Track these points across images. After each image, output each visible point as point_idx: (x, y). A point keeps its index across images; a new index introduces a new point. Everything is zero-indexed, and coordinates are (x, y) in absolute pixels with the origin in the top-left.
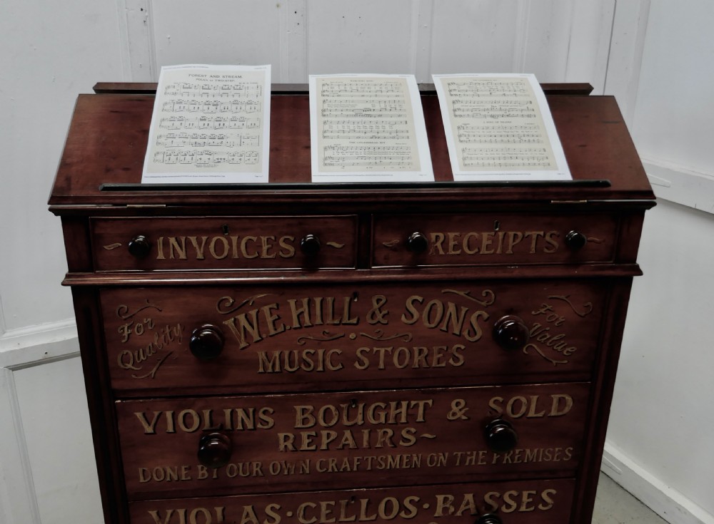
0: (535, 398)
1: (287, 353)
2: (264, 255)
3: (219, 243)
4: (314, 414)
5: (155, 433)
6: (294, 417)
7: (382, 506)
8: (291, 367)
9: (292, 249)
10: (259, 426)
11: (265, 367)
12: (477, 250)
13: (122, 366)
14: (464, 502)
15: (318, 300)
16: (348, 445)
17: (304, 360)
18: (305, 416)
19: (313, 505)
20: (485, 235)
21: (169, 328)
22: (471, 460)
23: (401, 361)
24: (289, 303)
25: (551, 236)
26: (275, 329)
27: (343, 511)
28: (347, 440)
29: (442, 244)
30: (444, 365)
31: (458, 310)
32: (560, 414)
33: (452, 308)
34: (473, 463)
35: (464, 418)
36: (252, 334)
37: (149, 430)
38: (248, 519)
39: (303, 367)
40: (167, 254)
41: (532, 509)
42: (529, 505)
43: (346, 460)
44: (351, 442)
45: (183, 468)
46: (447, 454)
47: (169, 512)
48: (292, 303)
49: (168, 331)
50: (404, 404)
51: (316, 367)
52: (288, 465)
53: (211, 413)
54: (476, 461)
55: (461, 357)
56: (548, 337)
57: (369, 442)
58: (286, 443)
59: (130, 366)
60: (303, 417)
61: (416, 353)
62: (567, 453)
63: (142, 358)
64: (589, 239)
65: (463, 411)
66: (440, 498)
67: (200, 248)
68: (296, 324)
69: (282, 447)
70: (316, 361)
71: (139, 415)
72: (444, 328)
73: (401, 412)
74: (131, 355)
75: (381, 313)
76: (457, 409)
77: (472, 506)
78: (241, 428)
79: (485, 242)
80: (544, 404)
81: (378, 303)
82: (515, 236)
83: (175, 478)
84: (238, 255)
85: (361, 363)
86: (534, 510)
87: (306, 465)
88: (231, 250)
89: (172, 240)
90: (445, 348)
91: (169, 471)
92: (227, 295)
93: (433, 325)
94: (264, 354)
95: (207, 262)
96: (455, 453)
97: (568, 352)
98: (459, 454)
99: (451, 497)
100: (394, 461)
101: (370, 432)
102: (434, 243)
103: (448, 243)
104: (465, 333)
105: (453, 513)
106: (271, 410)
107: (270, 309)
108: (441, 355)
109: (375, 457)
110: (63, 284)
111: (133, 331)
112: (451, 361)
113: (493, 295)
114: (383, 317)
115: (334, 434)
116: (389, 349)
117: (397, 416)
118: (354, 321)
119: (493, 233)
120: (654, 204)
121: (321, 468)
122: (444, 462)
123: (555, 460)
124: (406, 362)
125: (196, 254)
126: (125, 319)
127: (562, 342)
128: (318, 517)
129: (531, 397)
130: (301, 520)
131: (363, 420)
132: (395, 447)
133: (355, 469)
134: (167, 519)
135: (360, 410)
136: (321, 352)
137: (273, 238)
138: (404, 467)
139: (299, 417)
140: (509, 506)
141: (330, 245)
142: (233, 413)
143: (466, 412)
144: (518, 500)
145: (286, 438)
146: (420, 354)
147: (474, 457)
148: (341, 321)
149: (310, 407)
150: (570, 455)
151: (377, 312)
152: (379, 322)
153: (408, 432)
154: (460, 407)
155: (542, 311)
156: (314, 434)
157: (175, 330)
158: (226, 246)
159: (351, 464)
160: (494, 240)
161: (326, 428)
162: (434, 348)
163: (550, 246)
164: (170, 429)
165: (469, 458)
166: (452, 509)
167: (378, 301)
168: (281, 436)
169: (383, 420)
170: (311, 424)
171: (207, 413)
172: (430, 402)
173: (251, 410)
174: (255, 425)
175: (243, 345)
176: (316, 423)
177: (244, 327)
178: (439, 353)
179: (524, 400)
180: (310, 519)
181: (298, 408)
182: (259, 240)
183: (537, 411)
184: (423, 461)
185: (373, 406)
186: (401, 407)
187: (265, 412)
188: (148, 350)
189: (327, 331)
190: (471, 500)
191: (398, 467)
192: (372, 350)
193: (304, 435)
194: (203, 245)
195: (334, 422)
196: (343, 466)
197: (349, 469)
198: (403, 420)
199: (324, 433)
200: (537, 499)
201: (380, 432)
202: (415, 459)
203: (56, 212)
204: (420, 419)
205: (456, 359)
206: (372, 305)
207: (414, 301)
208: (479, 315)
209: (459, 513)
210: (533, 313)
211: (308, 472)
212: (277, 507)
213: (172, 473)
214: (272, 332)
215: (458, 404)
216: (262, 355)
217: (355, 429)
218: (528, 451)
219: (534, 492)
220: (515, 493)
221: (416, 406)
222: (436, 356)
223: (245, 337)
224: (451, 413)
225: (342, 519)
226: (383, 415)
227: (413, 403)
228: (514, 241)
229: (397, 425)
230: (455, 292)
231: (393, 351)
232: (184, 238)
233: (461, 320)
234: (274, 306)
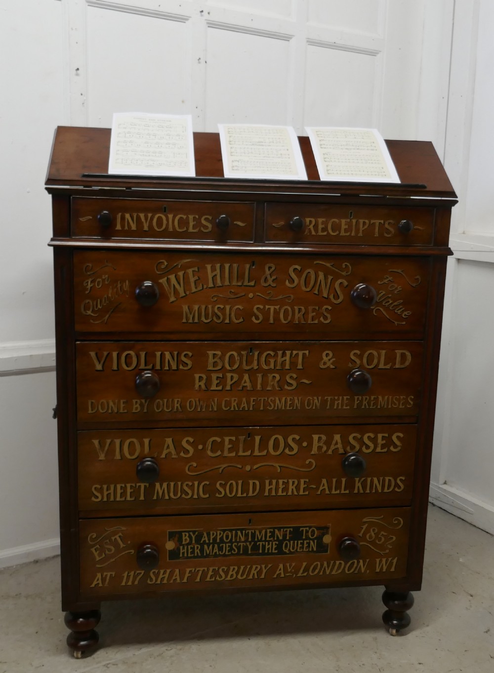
0: (383, 352)
1: (203, 307)
2: (191, 230)
3: (160, 219)
4: (222, 358)
5: (103, 370)
6: (207, 361)
7: (271, 443)
8: (206, 319)
9: (210, 226)
10: (181, 367)
11: (187, 319)
12: (337, 233)
13: (84, 313)
14: (334, 442)
15: (227, 266)
16: (246, 386)
17: (216, 314)
18: (215, 360)
19: (219, 440)
20: (343, 221)
21: (120, 283)
22: (338, 404)
23: (286, 318)
24: (206, 268)
25: (389, 223)
26: (196, 288)
27: (241, 445)
28: (245, 382)
29: (314, 226)
30: (316, 322)
31: (326, 278)
32: (402, 366)
33: (321, 276)
34: (340, 407)
35: (332, 367)
36: (179, 291)
37: (99, 367)
38: (168, 450)
39: (215, 319)
40: (123, 226)
41: (385, 450)
42: (383, 447)
43: (244, 400)
44: (248, 384)
45: (122, 401)
46: (320, 398)
47: (108, 441)
48: (209, 267)
49: (119, 285)
50: (288, 353)
51: (224, 319)
52: (201, 402)
53: (146, 354)
54: (342, 406)
55: (329, 316)
56: (390, 302)
57: (262, 384)
58: (200, 383)
59: (89, 312)
60: (213, 361)
61: (297, 311)
62: (410, 401)
63: (99, 306)
64: (416, 227)
65: (331, 361)
66: (316, 437)
67: (146, 222)
68: (211, 285)
69: (197, 387)
70: (224, 315)
71: (93, 354)
72: (316, 292)
73: (286, 360)
74: (91, 304)
75: (271, 278)
76: (327, 360)
77: (340, 446)
78: (168, 368)
79: (344, 227)
80: (390, 359)
81: (269, 270)
82: (364, 223)
83: (116, 411)
84: (173, 229)
85: (257, 318)
86: (387, 452)
87: (214, 403)
88: (167, 225)
89: (127, 216)
90: (317, 308)
91: (111, 404)
92: (162, 259)
93: (308, 290)
94: (187, 307)
95: (151, 234)
96: (326, 398)
97: (405, 315)
98: (329, 398)
99: (324, 438)
100: (280, 403)
101: (263, 376)
102: (308, 226)
103: (318, 227)
104: (331, 297)
105: (326, 452)
106: (190, 354)
107: (193, 271)
108: (314, 314)
109: (266, 399)
110: (49, 245)
111: (94, 285)
112: (322, 319)
113: (350, 267)
114: (273, 281)
115: (236, 377)
116: (277, 307)
117: (283, 363)
118: (252, 283)
119: (349, 220)
120: (457, 202)
121: (225, 407)
122: (318, 405)
123: (401, 407)
124: (290, 318)
125: (143, 227)
126: (90, 275)
127: (401, 307)
128: (222, 451)
129: (381, 351)
130: (209, 453)
131: (258, 365)
132: (282, 390)
133: (251, 409)
134: (106, 448)
135: (256, 357)
136: (228, 307)
137: (197, 217)
138: (288, 408)
139: (211, 360)
140: (368, 447)
141: (236, 224)
142: (162, 356)
143: (334, 361)
144: (374, 440)
145: (200, 378)
146: (299, 312)
147: (340, 401)
148: (243, 283)
149: (219, 353)
150: (412, 403)
151: (269, 277)
152: (270, 285)
153: (291, 377)
154: (329, 358)
155: (386, 281)
156: (222, 376)
157: (124, 286)
158: (165, 222)
159: (248, 403)
160: (350, 224)
161: (230, 371)
162: (309, 307)
163: (388, 232)
164: (115, 368)
165: (336, 402)
166: (325, 448)
167: (270, 268)
168: (197, 376)
169: (272, 366)
170: (219, 368)
171: (143, 354)
172: (307, 352)
173: (176, 353)
174: (178, 366)
175: (172, 299)
176: (223, 367)
177: (174, 285)
178: (313, 312)
179: (375, 353)
180: (216, 452)
181: (211, 353)
182: (188, 218)
183: (385, 364)
184: (302, 403)
185: (265, 354)
186: (286, 356)
187: (186, 356)
188: (103, 301)
189: (233, 291)
190: (339, 441)
191: (283, 408)
192: (265, 307)
193: (214, 376)
194: (149, 220)
195: (236, 366)
196: (242, 406)
197: (246, 409)
198: (287, 367)
199: (229, 375)
200: (389, 442)
201: (270, 376)
202: (296, 401)
203: (49, 190)
204: (300, 367)
205: (326, 318)
206: (264, 272)
207: (295, 270)
208: (341, 283)
209: (330, 452)
210: (379, 282)
211: (215, 409)
212: (191, 440)
213: (113, 406)
214: (194, 290)
215: (327, 355)
216: (185, 308)
217: (252, 373)
218: (380, 398)
219: (386, 435)
220: (372, 435)
221: (297, 355)
222: (311, 315)
223: (175, 293)
224: (323, 362)
225: (241, 453)
226: (272, 361)
227: (295, 352)
228: (363, 227)
229: (282, 372)
230: (324, 263)
231: (280, 309)
232: (136, 214)
233: (328, 286)
234: (196, 269)
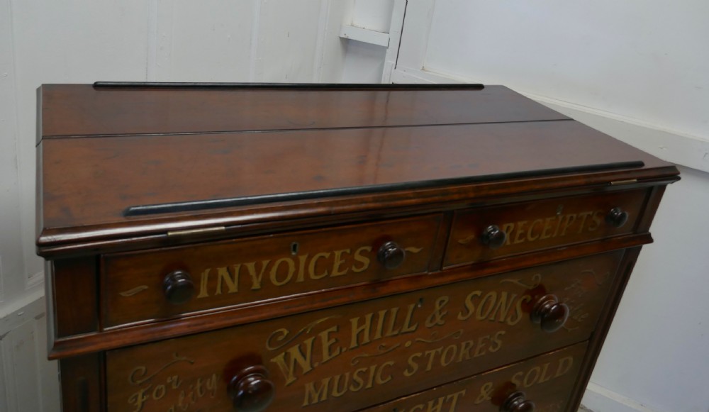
0: (547, 365)
1: (337, 378)
2: (335, 273)
3: (282, 266)
8: (339, 392)
9: (367, 261)
11: (310, 400)
12: (537, 237)
15: (382, 313)
17: (354, 381)
20: (548, 220)
21: (201, 382)
23: (447, 359)
24: (350, 323)
25: (598, 214)
26: (330, 355)
29: (511, 234)
30: (483, 353)
31: (508, 298)
32: (562, 374)
33: (504, 297)
35: (488, 398)
36: (303, 366)
39: (352, 388)
40: (211, 290)
48: (354, 321)
49: (199, 385)
50: (441, 400)
51: (365, 385)
55: (499, 343)
61: (463, 348)
65: (489, 393)
67: (257, 275)
68: (354, 345)
70: (366, 379)
72: (493, 318)
73: (437, 409)
75: (440, 313)
76: (485, 393)
79: (546, 228)
80: (552, 369)
81: (440, 305)
82: (571, 219)
84: (304, 278)
85: (411, 370)
89: (222, 272)
90: (489, 337)
92: (281, 328)
93: (484, 318)
94: (312, 386)
95: (264, 293)
97: (581, 319)
103: (516, 233)
104: (509, 319)
107: (329, 333)
108: (484, 344)
110: (50, 359)
111: (151, 397)
112: (490, 348)
113: (540, 278)
114: (442, 318)
116: (440, 349)
118: (413, 328)
119: (555, 218)
124: (452, 359)
125: (251, 284)
126: (140, 384)
129: (545, 365)
136: (373, 368)
137: (348, 251)
141: (408, 251)
143: (492, 392)
146: (466, 348)
148: (400, 331)
151: (438, 314)
152: (436, 324)
154: (487, 390)
155: (573, 286)
157: (208, 383)
158: (292, 270)
160: (554, 224)
162: (480, 339)
163: (594, 224)
167: (442, 302)
172: (463, 392)
175: (290, 380)
177: (295, 360)
178: (482, 343)
179: (539, 369)
182: (332, 256)
183: (545, 377)
186: (438, 404)
189: (384, 344)
192: (424, 354)
194: (263, 271)
205: (495, 346)
206: (433, 309)
207: (473, 297)
208: (524, 300)
210: (565, 289)
214: (326, 358)
215: (486, 388)
216: (309, 387)
221: (451, 398)
222: (479, 347)
223: (295, 371)
224: (479, 397)
227: (449, 396)
228: (569, 223)
230: (511, 280)
231: (442, 351)
232: (239, 265)
233: (508, 307)
234: (334, 329)
